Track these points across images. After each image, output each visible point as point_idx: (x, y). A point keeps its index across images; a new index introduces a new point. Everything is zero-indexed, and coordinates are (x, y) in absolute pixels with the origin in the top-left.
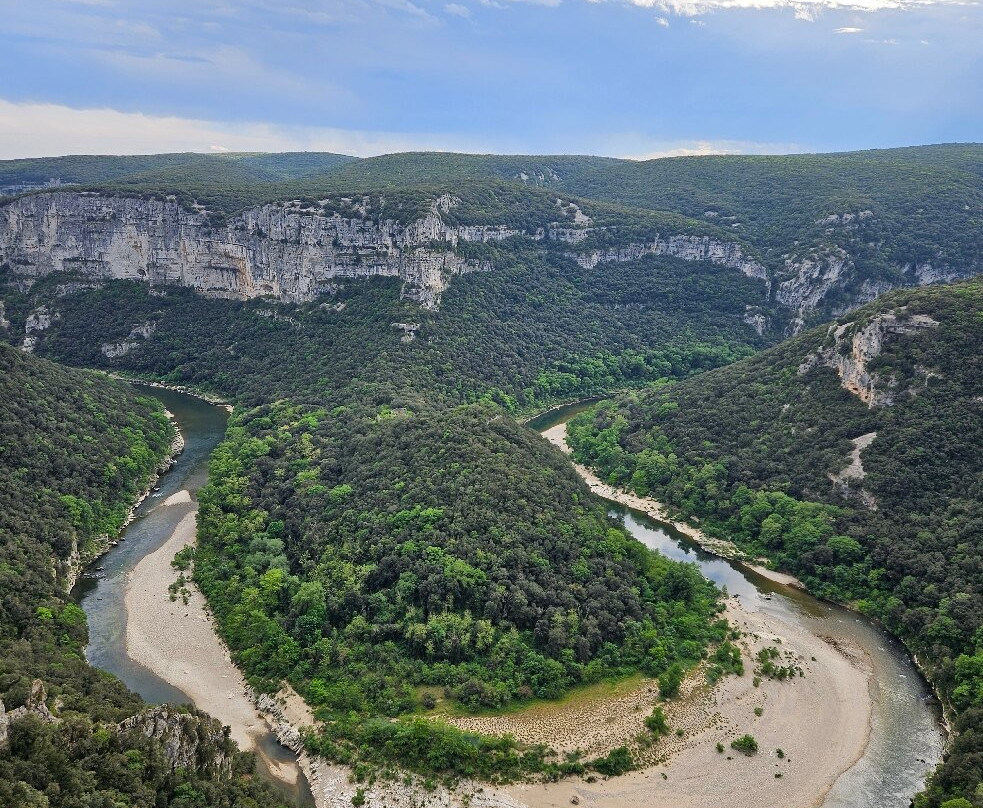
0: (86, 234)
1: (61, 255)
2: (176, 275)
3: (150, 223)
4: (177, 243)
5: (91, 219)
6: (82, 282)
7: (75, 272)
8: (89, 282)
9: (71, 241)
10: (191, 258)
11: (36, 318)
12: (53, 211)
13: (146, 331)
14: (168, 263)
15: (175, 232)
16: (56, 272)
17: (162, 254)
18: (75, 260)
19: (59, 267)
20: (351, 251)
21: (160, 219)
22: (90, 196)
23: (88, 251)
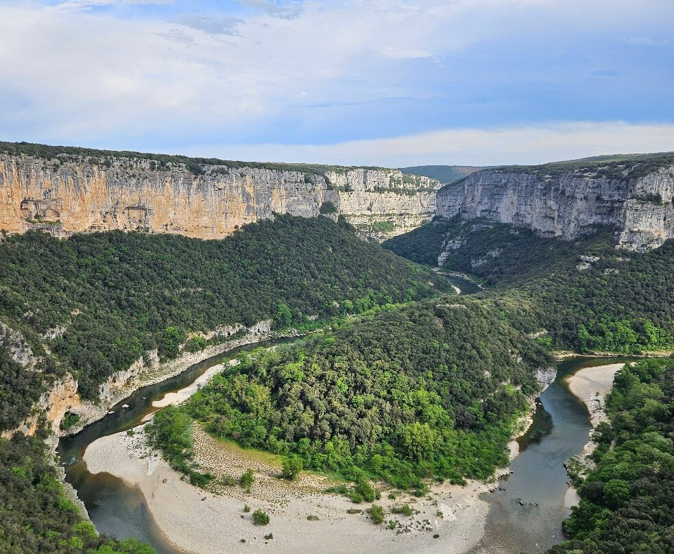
0: (493, 195)
1: (481, 208)
2: (528, 221)
3: (520, 188)
4: (532, 201)
5: (497, 186)
6: (485, 224)
7: (484, 218)
8: (488, 224)
9: (486, 200)
10: (537, 210)
11: (454, 242)
12: (480, 183)
13: (494, 254)
14: (526, 213)
15: (532, 193)
16: (477, 217)
17: (523, 208)
18: (486, 211)
19: (479, 215)
20: (609, 204)
21: (524, 185)
22: (498, 173)
23: (492, 205)
